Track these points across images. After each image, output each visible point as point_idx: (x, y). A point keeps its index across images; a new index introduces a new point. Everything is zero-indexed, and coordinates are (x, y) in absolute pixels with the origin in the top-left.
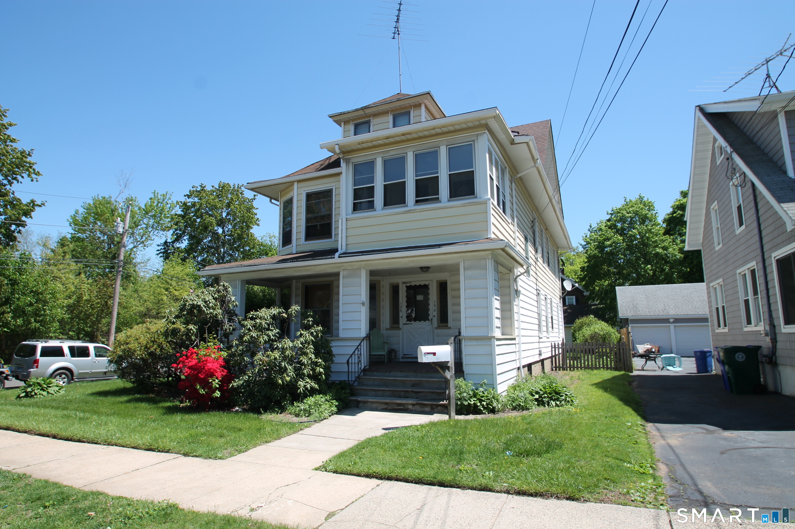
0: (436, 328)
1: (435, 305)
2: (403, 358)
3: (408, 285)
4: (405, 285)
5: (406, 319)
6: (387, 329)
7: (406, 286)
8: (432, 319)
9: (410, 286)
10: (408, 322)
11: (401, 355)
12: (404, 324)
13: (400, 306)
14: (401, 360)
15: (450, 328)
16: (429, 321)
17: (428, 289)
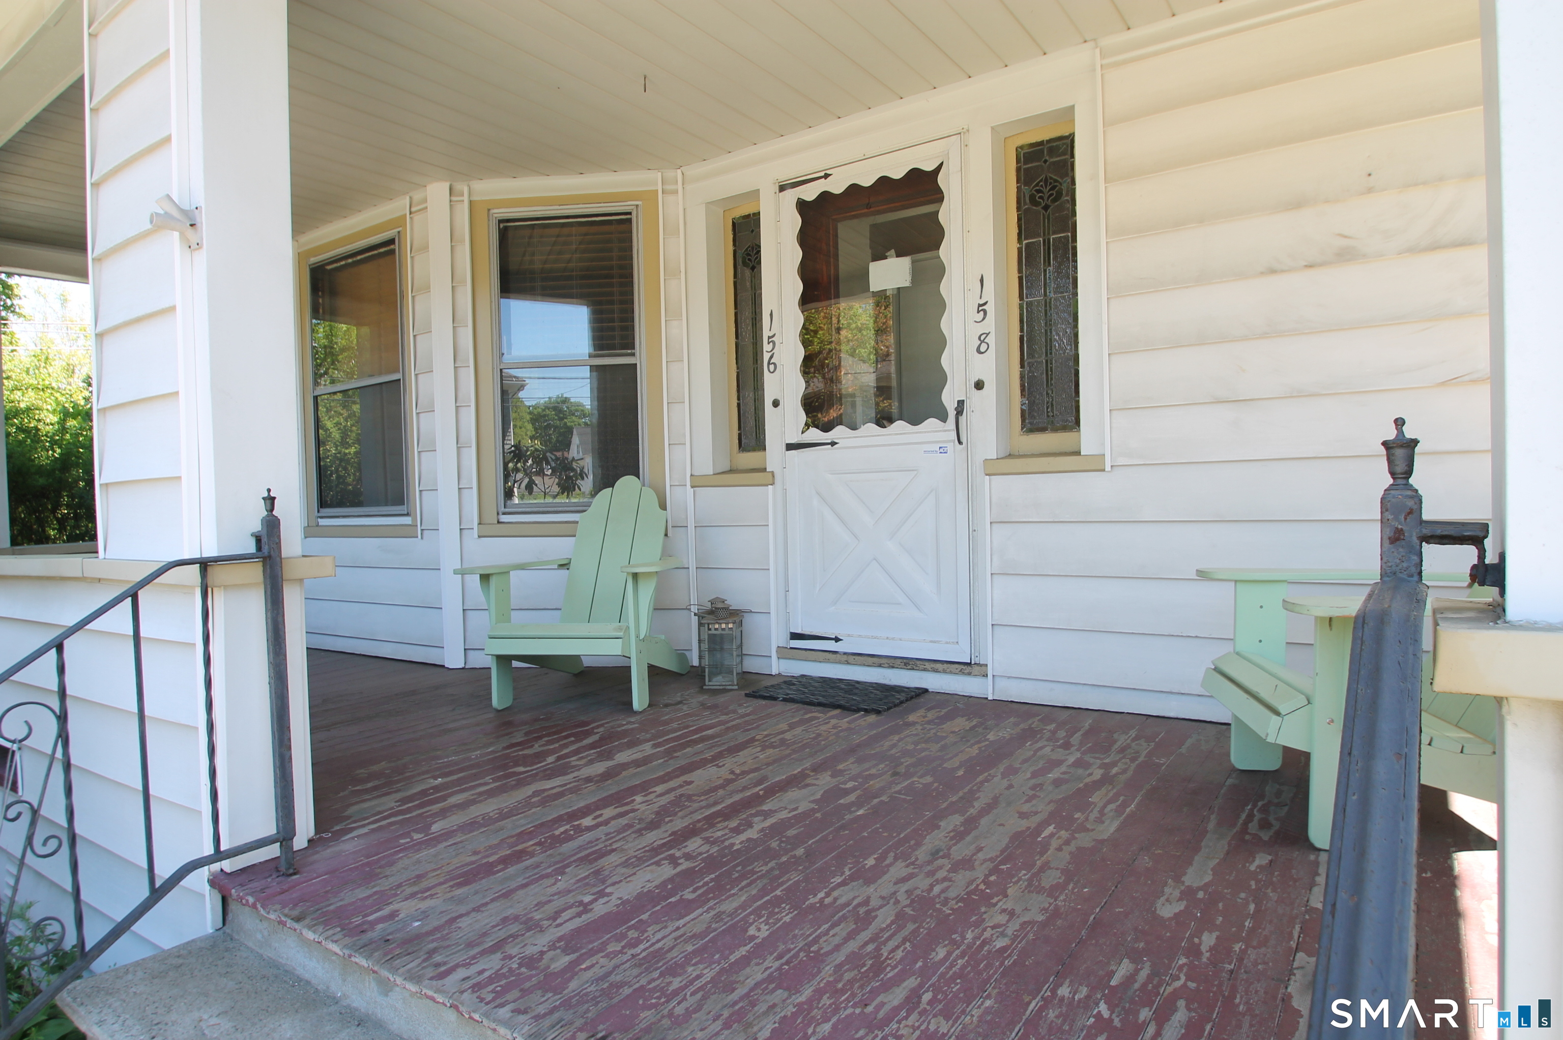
0: (992, 469)
1: (981, 308)
2: (784, 653)
3: (810, 193)
4: (791, 196)
5: (803, 417)
6: (698, 482)
7: (802, 206)
8: (960, 410)
9: (825, 196)
10: (814, 435)
11: (778, 638)
12: (790, 447)
13: (766, 333)
14: (778, 667)
15: (1096, 465)
16: (943, 418)
17: (938, 196)
